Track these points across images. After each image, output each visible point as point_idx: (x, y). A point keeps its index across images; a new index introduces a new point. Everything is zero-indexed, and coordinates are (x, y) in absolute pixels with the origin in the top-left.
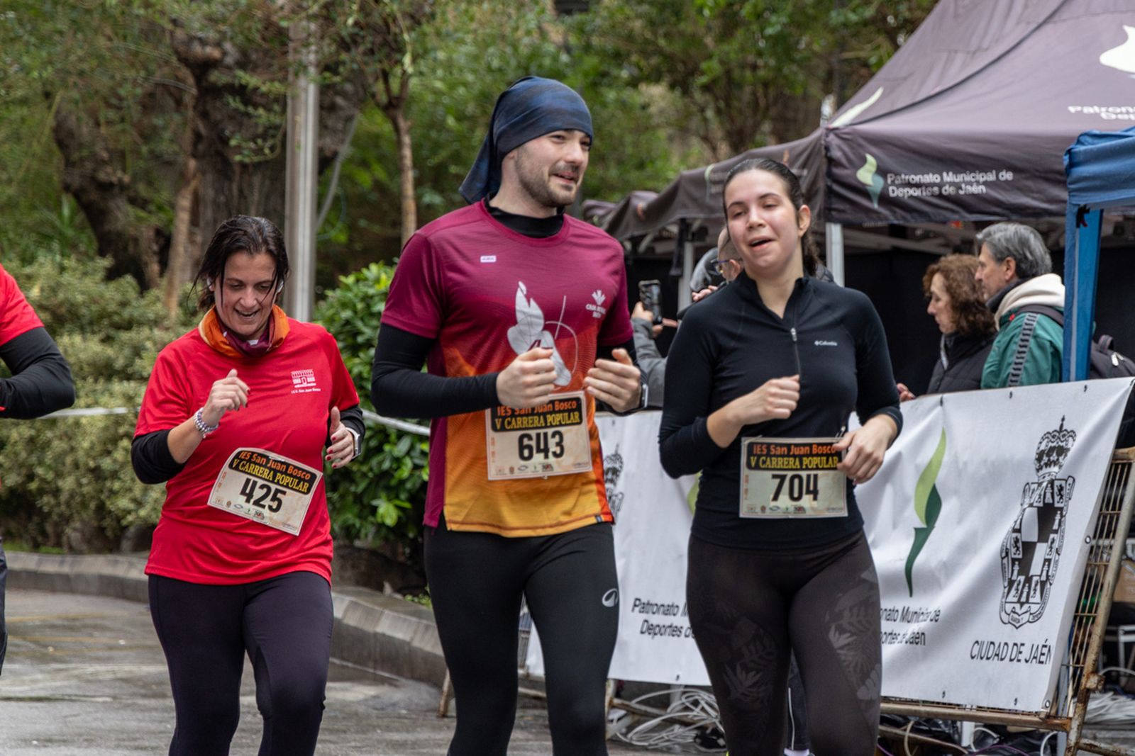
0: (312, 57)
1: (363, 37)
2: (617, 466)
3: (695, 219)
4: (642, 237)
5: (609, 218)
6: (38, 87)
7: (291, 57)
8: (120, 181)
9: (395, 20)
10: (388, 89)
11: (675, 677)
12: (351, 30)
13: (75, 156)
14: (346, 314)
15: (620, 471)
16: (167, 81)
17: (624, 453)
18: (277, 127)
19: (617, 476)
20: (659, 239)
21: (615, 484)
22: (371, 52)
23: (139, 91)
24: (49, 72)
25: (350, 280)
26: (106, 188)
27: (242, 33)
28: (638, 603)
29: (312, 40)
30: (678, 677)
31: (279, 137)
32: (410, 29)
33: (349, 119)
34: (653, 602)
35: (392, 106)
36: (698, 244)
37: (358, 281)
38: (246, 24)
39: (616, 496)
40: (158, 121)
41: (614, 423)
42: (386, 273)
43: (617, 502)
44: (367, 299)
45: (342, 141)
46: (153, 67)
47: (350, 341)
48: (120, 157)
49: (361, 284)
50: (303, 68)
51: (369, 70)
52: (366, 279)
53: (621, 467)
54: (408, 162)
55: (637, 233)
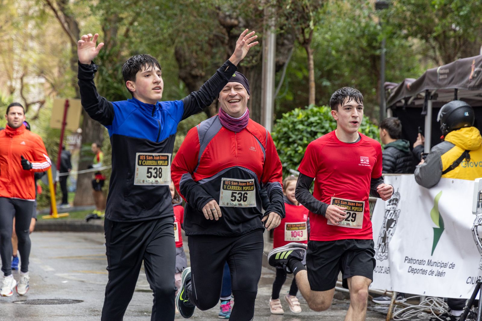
0: (273, 23)
1: (294, 14)
2: (398, 197)
3: (433, 90)
4: (409, 98)
5: (395, 89)
6: (166, 36)
7: (264, 23)
8: (201, 74)
9: (307, 7)
10: (304, 36)
11: (424, 292)
12: (289, 11)
13: (183, 65)
14: (285, 129)
15: (399, 200)
16: (217, 34)
17: (401, 192)
18: (258, 52)
19: (398, 202)
20: (416, 99)
21: (397, 206)
22: (297, 20)
23: (207, 38)
24: (170, 31)
25: (287, 115)
26: (195, 77)
27: (244, 12)
28: (407, 258)
29: (273, 15)
30: (425, 292)
31: (259, 55)
32: (313, 11)
33: (289, 50)
34: (414, 258)
35: (305, 43)
36: (434, 101)
37: (290, 115)
38: (246, 9)
39: (397, 211)
40: (215, 50)
41: (396, 179)
42: (302, 112)
43: (398, 213)
44: (294, 123)
45: (287, 58)
46: (212, 28)
47: (286, 141)
48: (200, 65)
49: (291, 117)
50: (269, 27)
51: (296, 28)
52: (293, 115)
53: (399, 198)
54: (312, 66)
55: (407, 96)
